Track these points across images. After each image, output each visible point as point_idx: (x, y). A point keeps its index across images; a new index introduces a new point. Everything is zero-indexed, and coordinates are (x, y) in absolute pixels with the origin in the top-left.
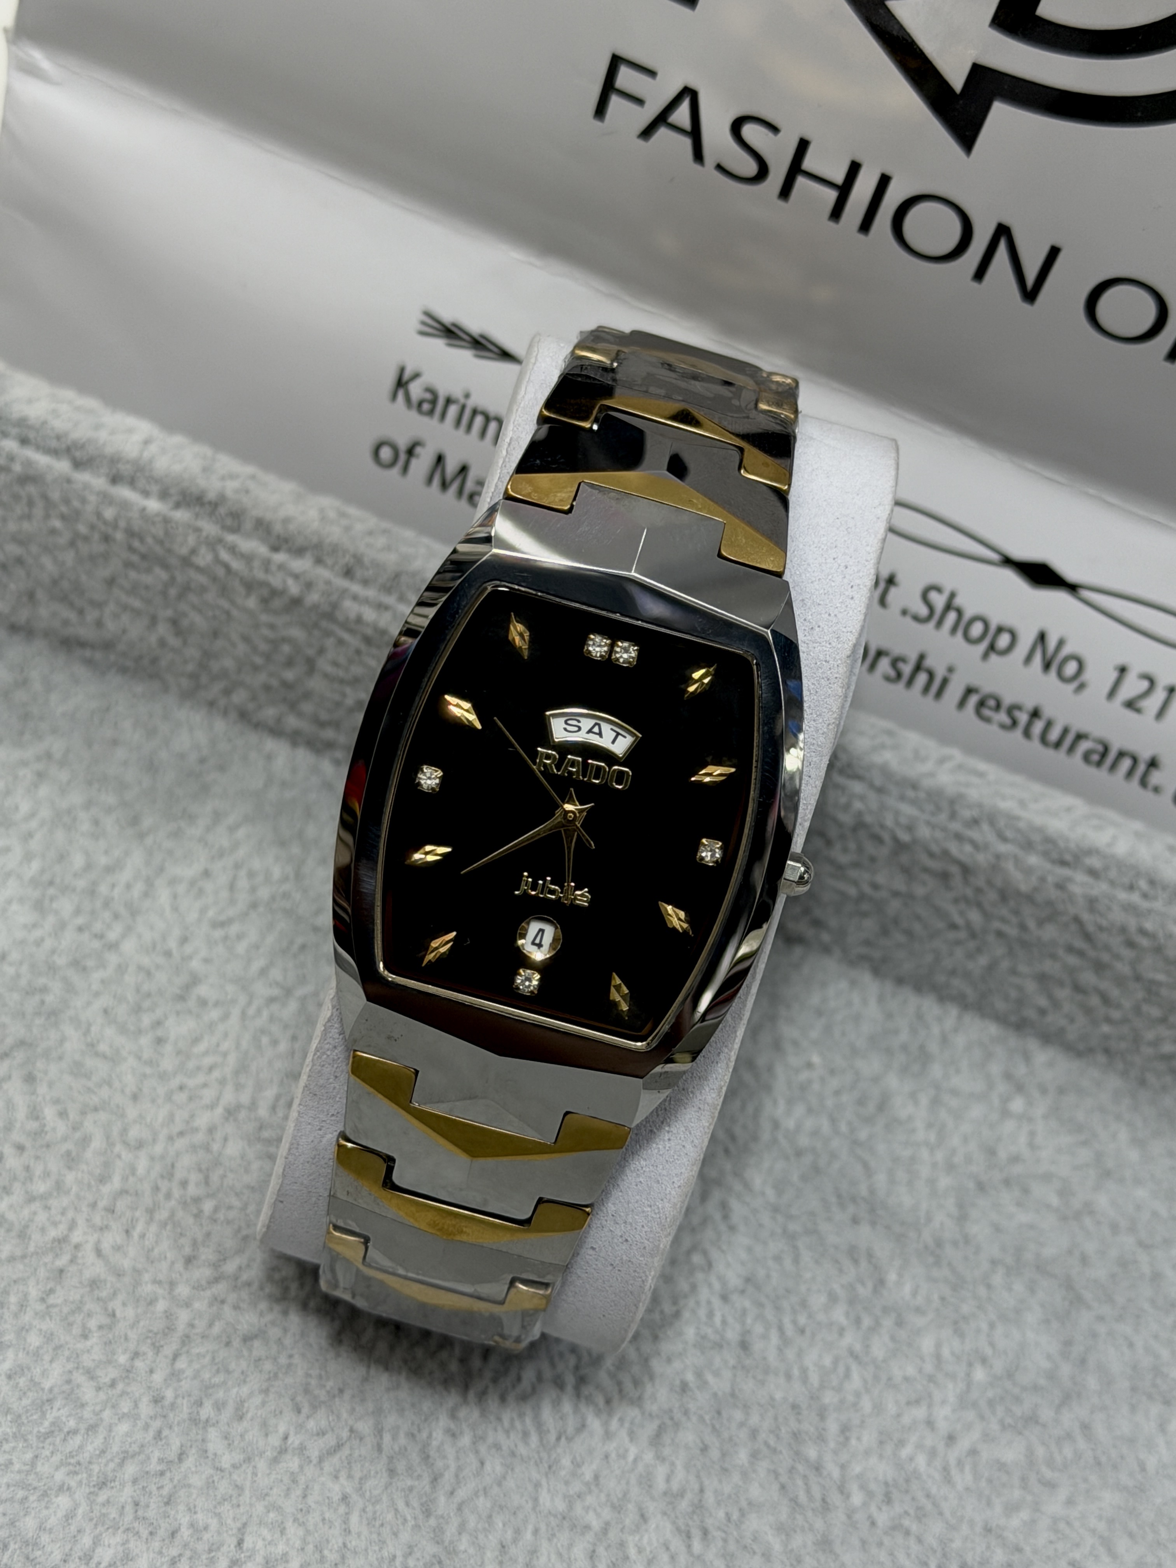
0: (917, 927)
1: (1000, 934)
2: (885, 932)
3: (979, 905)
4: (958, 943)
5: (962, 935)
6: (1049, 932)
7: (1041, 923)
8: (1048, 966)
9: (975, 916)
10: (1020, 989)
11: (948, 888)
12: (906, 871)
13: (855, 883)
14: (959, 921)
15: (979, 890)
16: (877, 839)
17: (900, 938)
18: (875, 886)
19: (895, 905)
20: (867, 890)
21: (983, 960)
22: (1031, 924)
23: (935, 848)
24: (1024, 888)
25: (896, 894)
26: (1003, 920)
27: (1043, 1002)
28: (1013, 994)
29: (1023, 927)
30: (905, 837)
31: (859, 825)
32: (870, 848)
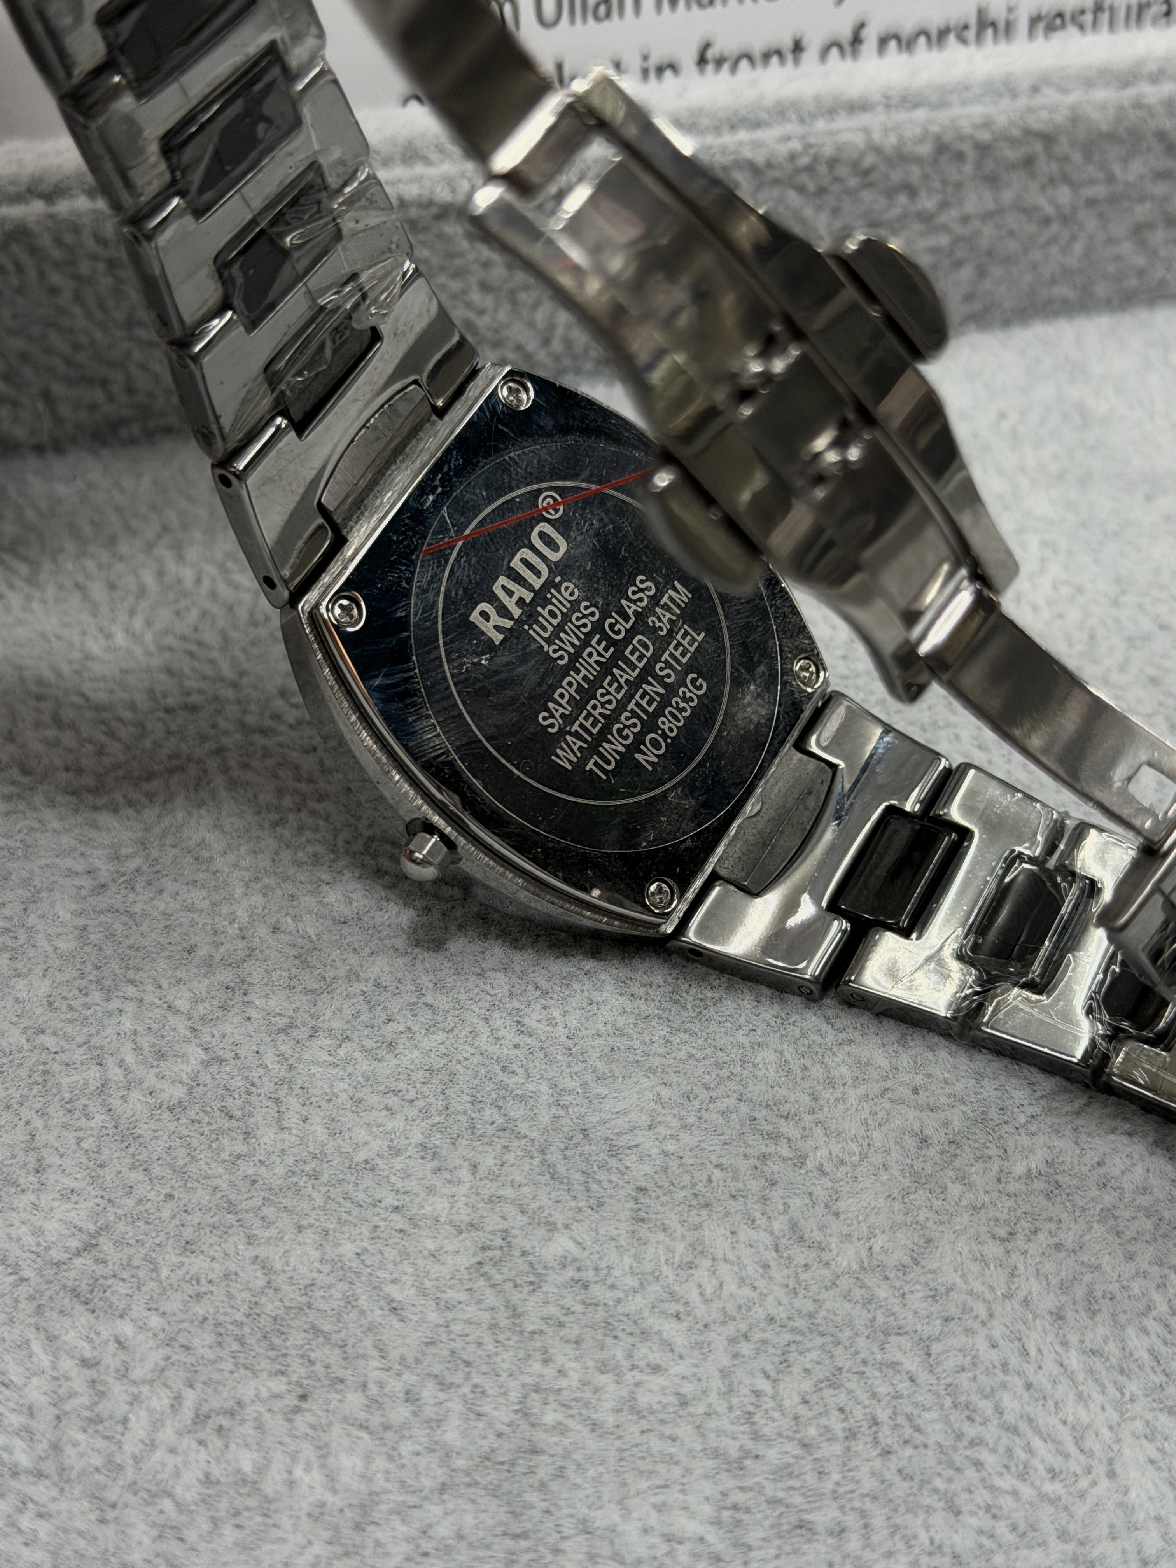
0: (1012, 246)
1: (1091, 202)
2: (981, 273)
3: (1066, 179)
4: (1052, 240)
5: (1054, 228)
6: (1137, 168)
7: (1125, 161)
8: (1143, 211)
9: (1064, 195)
10: (1118, 258)
11: (1033, 175)
12: (993, 181)
13: (945, 228)
14: (1050, 210)
15: (1065, 159)
16: (960, 156)
17: (997, 271)
18: (965, 220)
19: (988, 231)
20: (959, 229)
21: (1078, 247)
22: (1117, 169)
23: (1016, 132)
24: (1105, 128)
25: (987, 216)
26: (1092, 182)
27: (1140, 261)
28: (1111, 268)
29: (1111, 179)
30: (984, 136)
31: (942, 148)
32: (953, 173)
